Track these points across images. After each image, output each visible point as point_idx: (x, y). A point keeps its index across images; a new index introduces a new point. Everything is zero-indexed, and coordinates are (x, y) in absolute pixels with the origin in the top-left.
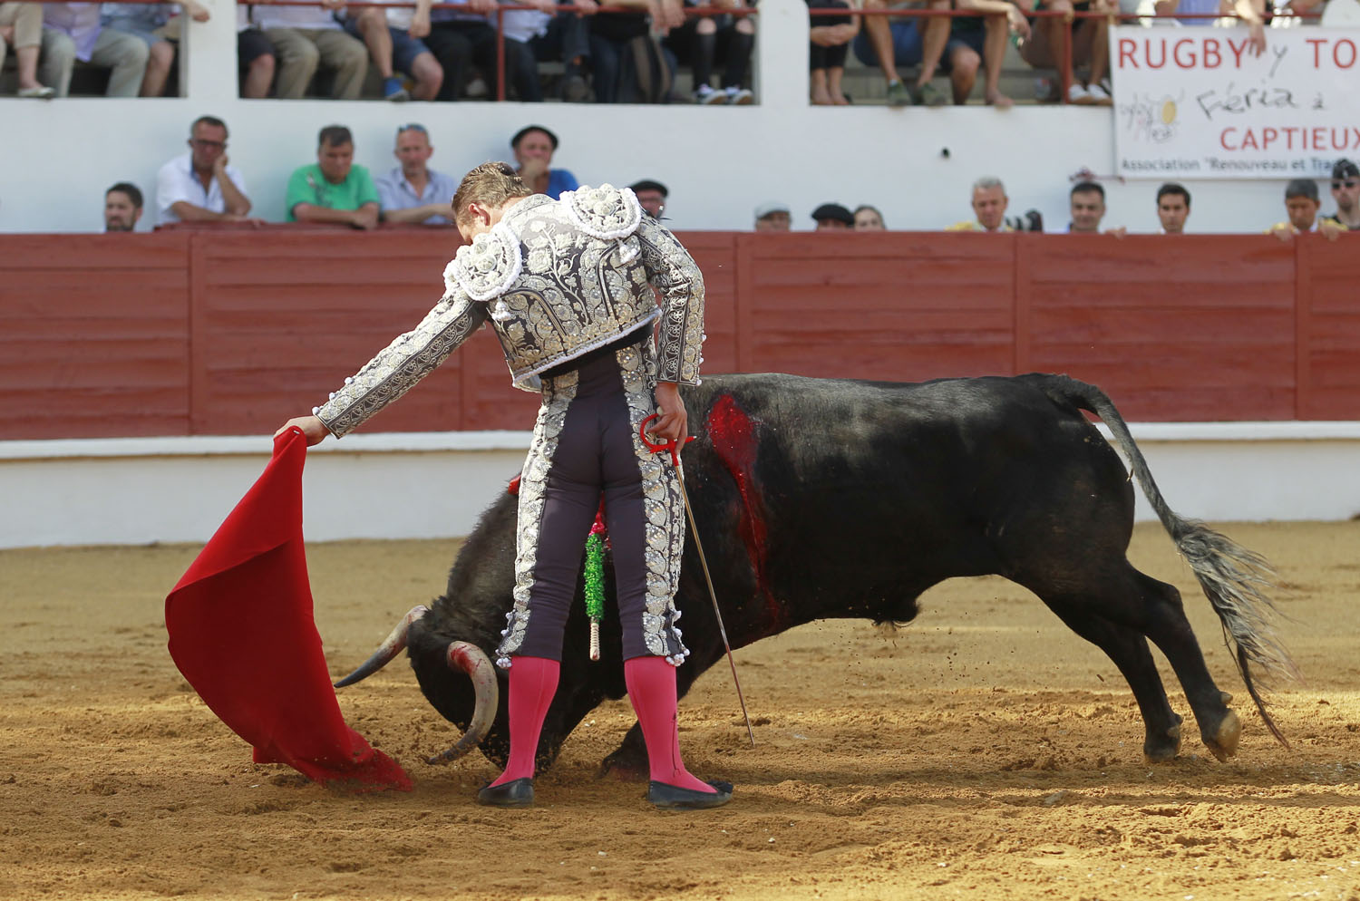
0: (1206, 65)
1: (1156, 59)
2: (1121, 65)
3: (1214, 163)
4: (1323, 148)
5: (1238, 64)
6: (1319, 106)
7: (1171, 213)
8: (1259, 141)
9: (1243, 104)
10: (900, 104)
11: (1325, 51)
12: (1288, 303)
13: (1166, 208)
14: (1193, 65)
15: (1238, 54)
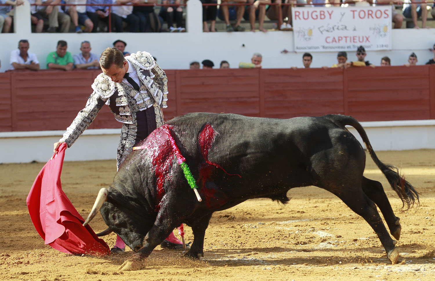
0: (321, 18)
1: (306, 17)
2: (296, 19)
3: (324, 47)
4: (356, 42)
5: (330, 18)
6: (355, 30)
7: (307, 62)
8: (337, 40)
9: (332, 30)
10: (230, 31)
11: (356, 14)
12: (341, 87)
13: (305, 60)
14: (317, 18)
15: (330, 15)
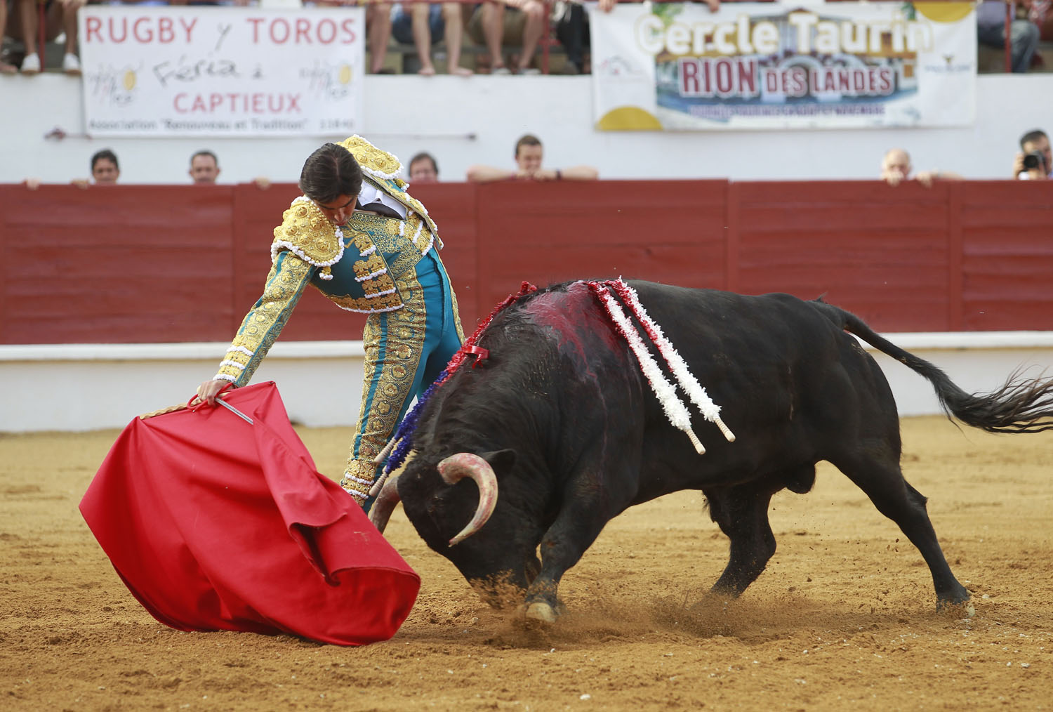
0: (162, 40)
1: (118, 34)
2: (89, 39)
3: (169, 124)
4: (261, 111)
5: (189, 39)
6: (258, 75)
8: (207, 104)
9: (193, 74)
14: (150, 39)
15: (189, 30)
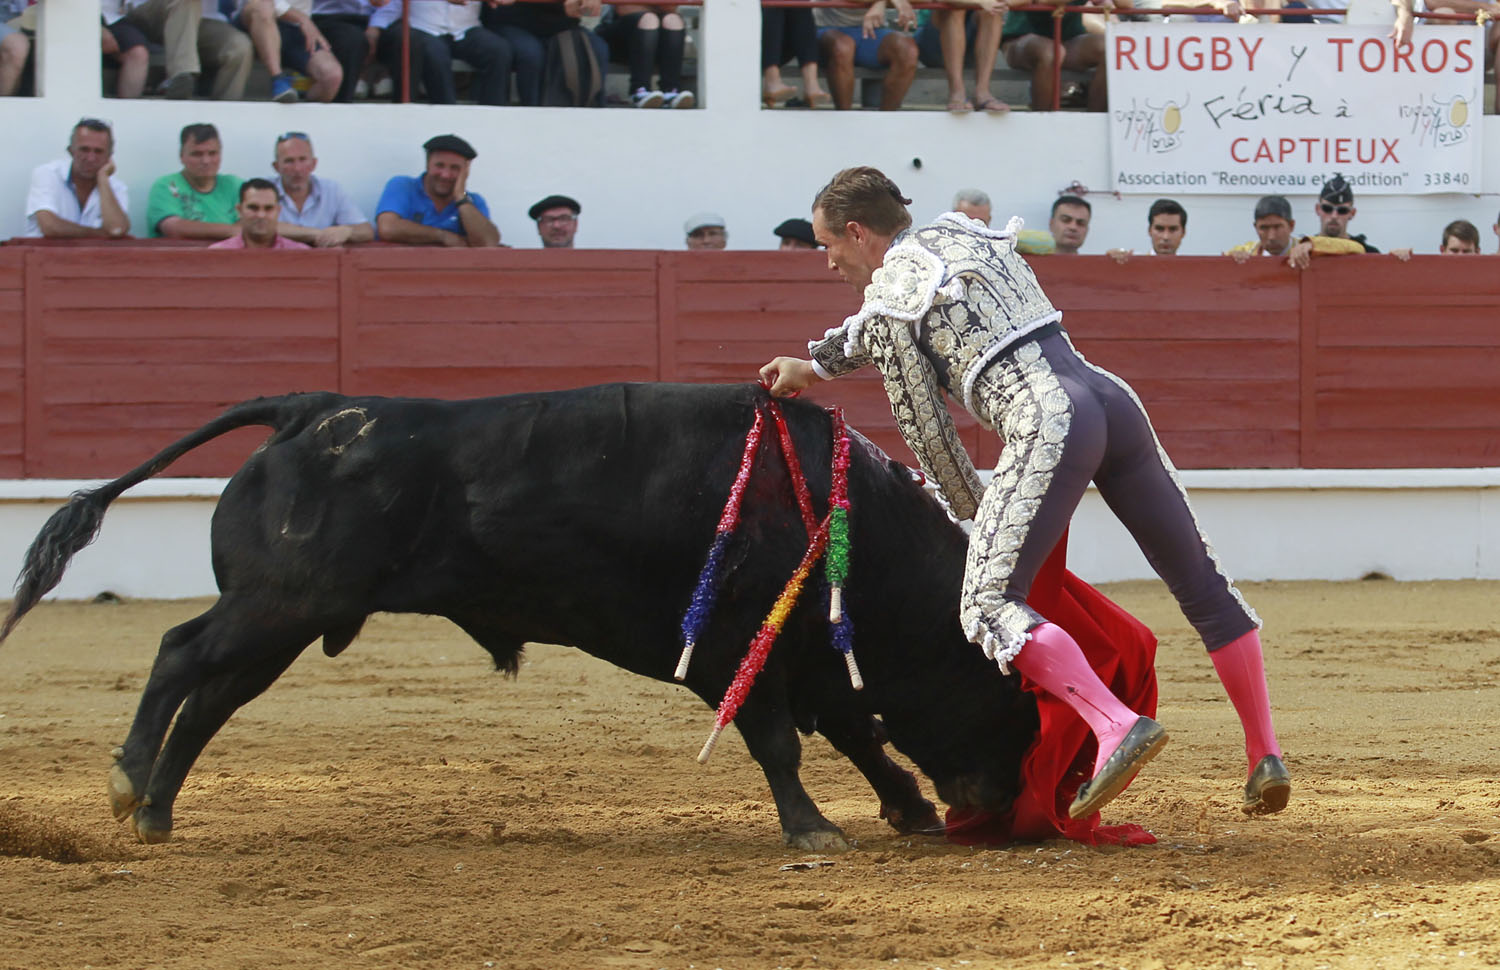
0: (1215, 68)
1: (1158, 60)
2: (1119, 67)
3: (1223, 177)
4: (1346, 161)
5: (1251, 67)
6: (1343, 113)
7: (1166, 235)
8: (1275, 153)
9: (1256, 111)
11: (1350, 52)
12: (1292, 334)
13: (1160, 228)
14: (1200, 66)
15: (1251, 55)
